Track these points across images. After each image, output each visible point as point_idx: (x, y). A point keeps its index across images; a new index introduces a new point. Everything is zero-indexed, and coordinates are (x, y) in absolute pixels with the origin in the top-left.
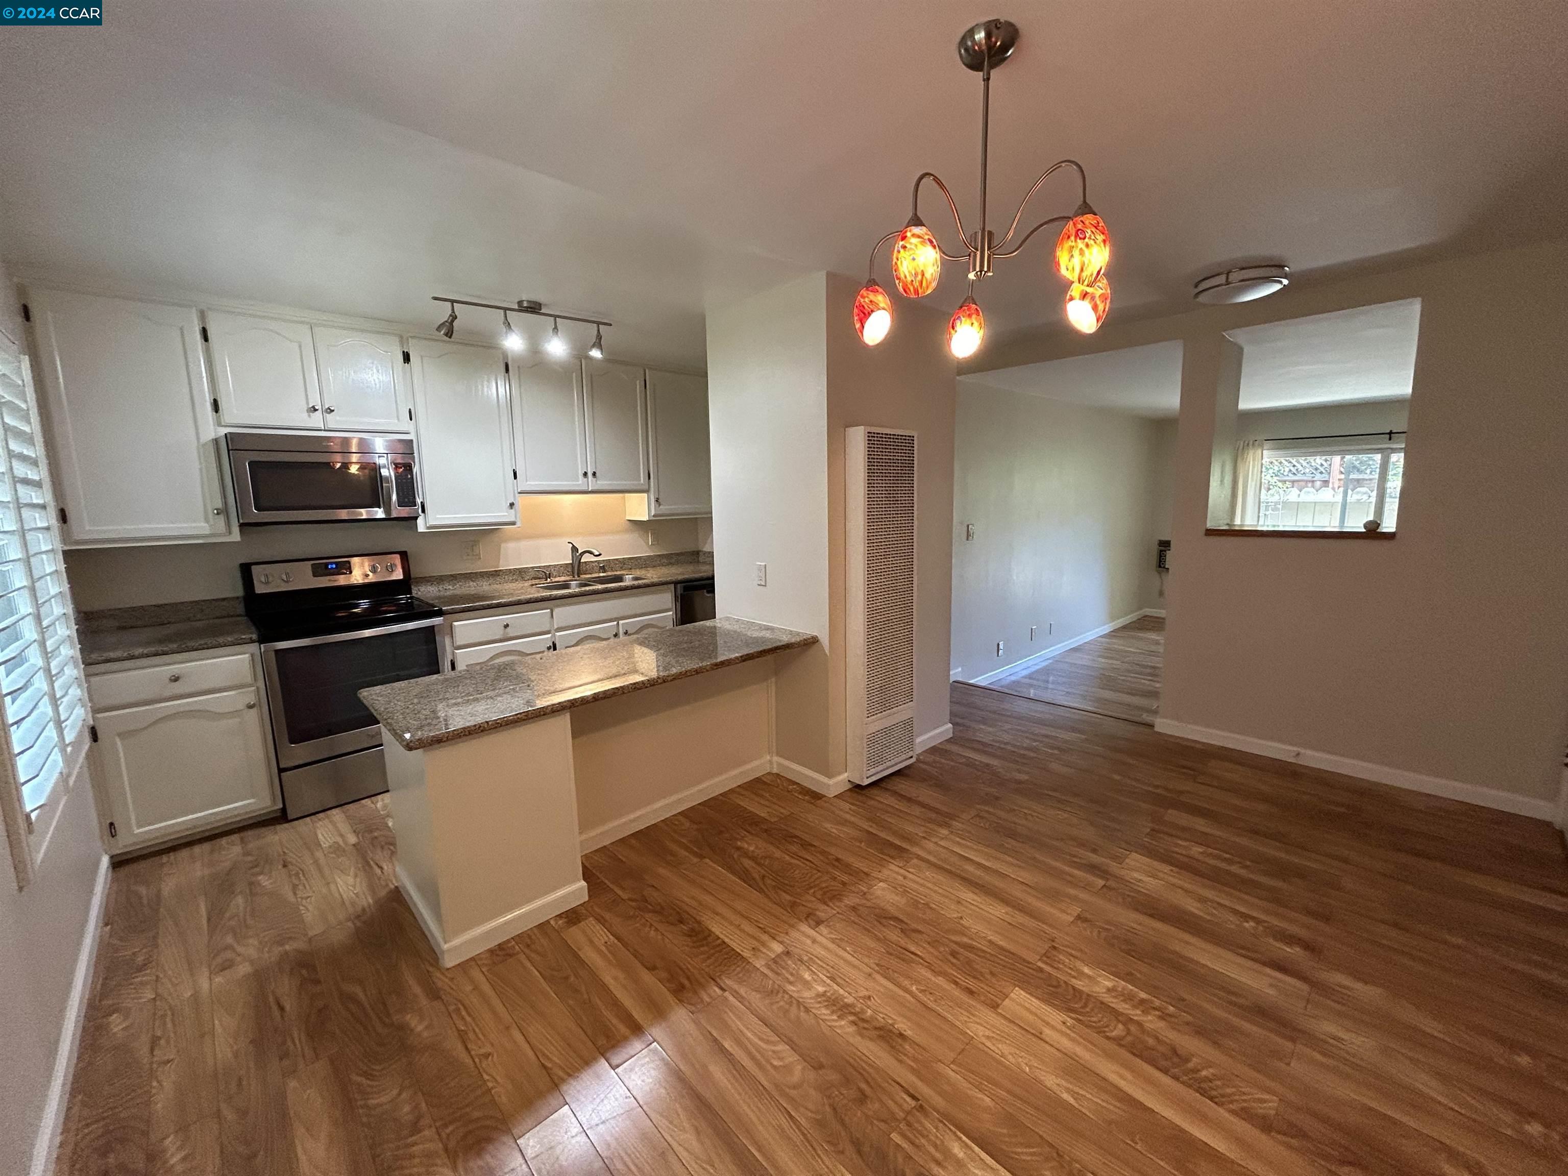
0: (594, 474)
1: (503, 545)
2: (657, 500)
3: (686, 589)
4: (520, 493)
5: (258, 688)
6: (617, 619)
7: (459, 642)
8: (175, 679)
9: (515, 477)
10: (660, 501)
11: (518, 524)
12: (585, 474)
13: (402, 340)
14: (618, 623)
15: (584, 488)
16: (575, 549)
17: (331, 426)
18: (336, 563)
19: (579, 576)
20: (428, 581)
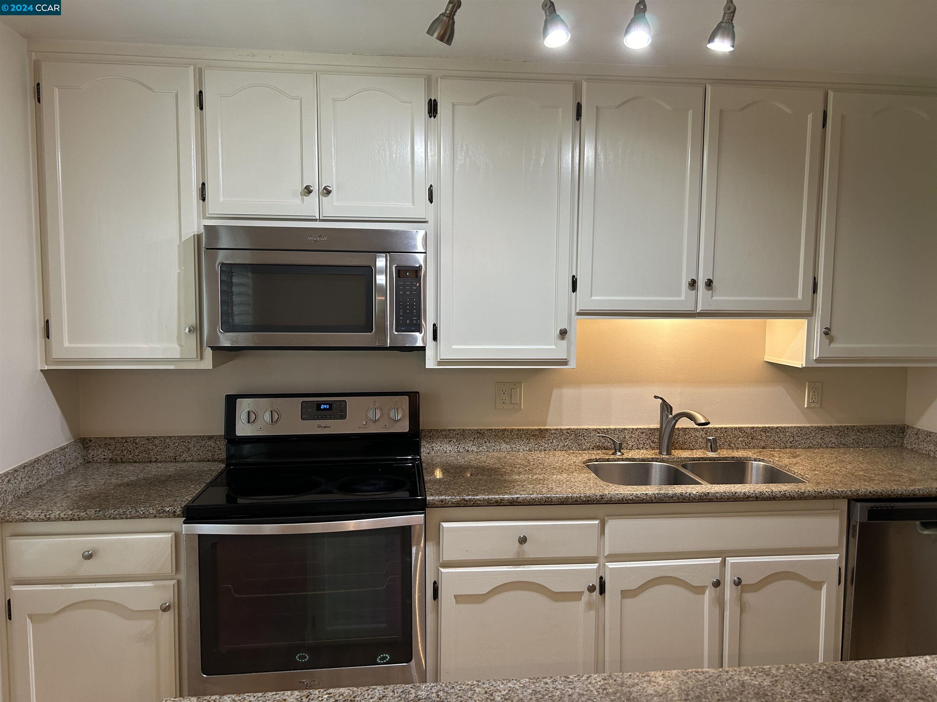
0: (709, 284)
1: (555, 392)
2: (827, 332)
3: (873, 514)
4: (579, 314)
5: (179, 582)
6: (723, 554)
7: (447, 557)
8: (88, 557)
9: (574, 289)
10: (833, 333)
11: (572, 365)
12: (693, 284)
13: (429, 82)
14: (724, 562)
15: (690, 307)
16: (666, 407)
17: (328, 212)
18: (330, 404)
19: (669, 453)
20: (446, 437)
